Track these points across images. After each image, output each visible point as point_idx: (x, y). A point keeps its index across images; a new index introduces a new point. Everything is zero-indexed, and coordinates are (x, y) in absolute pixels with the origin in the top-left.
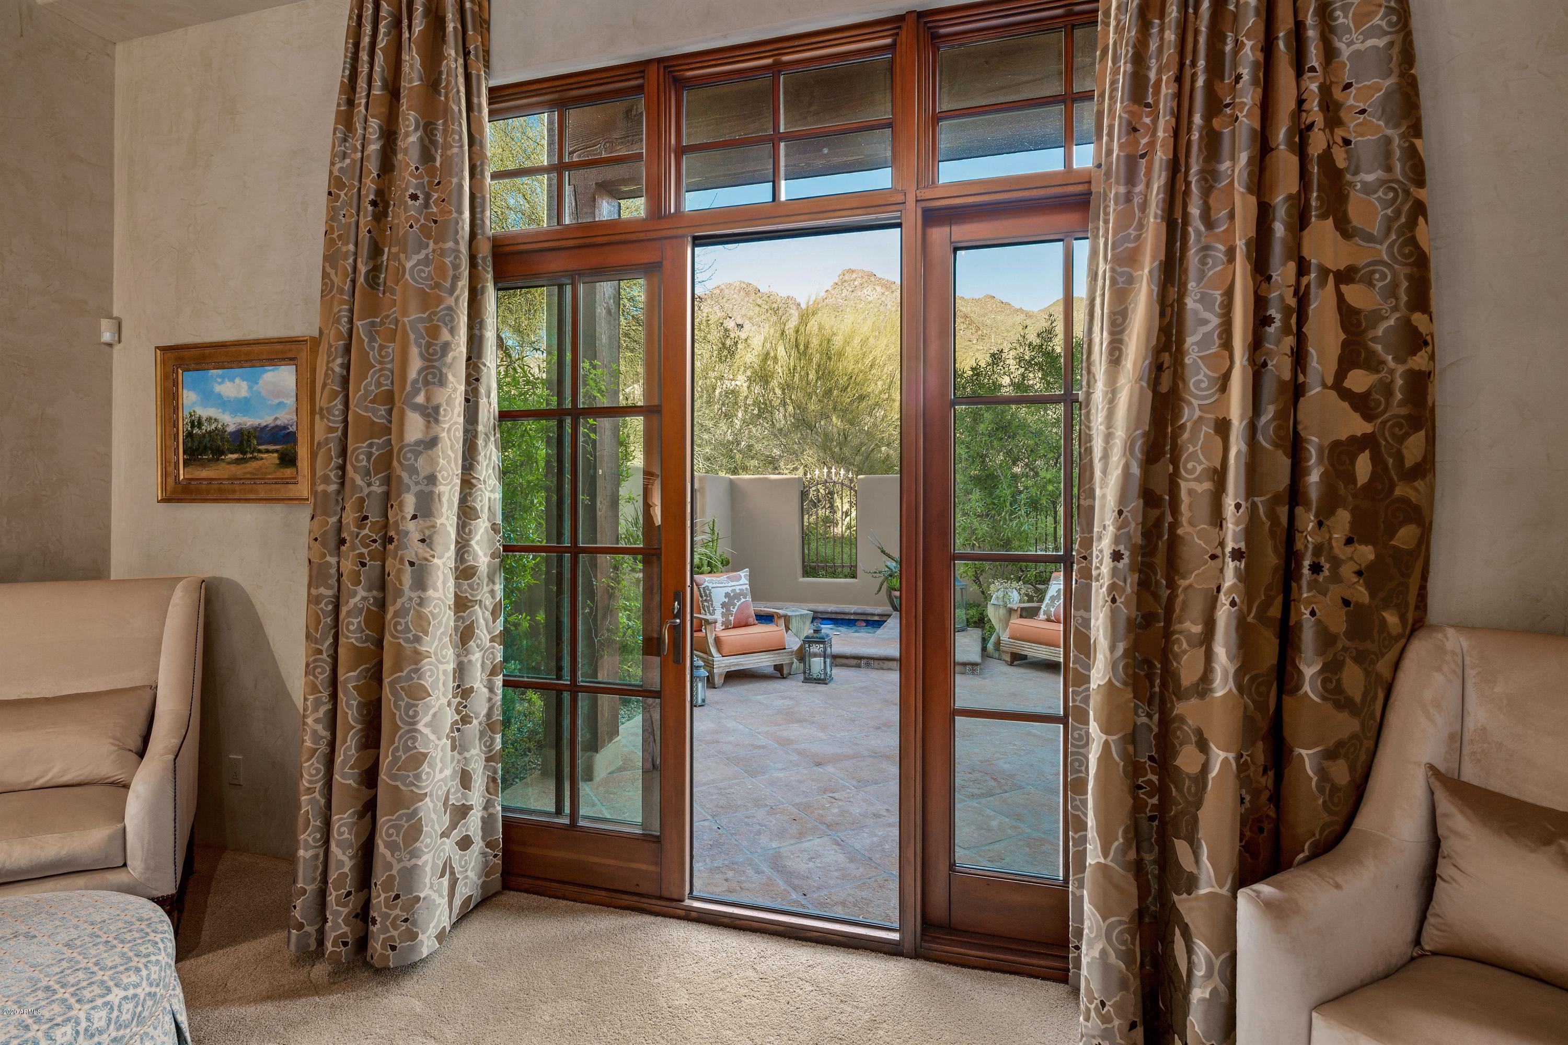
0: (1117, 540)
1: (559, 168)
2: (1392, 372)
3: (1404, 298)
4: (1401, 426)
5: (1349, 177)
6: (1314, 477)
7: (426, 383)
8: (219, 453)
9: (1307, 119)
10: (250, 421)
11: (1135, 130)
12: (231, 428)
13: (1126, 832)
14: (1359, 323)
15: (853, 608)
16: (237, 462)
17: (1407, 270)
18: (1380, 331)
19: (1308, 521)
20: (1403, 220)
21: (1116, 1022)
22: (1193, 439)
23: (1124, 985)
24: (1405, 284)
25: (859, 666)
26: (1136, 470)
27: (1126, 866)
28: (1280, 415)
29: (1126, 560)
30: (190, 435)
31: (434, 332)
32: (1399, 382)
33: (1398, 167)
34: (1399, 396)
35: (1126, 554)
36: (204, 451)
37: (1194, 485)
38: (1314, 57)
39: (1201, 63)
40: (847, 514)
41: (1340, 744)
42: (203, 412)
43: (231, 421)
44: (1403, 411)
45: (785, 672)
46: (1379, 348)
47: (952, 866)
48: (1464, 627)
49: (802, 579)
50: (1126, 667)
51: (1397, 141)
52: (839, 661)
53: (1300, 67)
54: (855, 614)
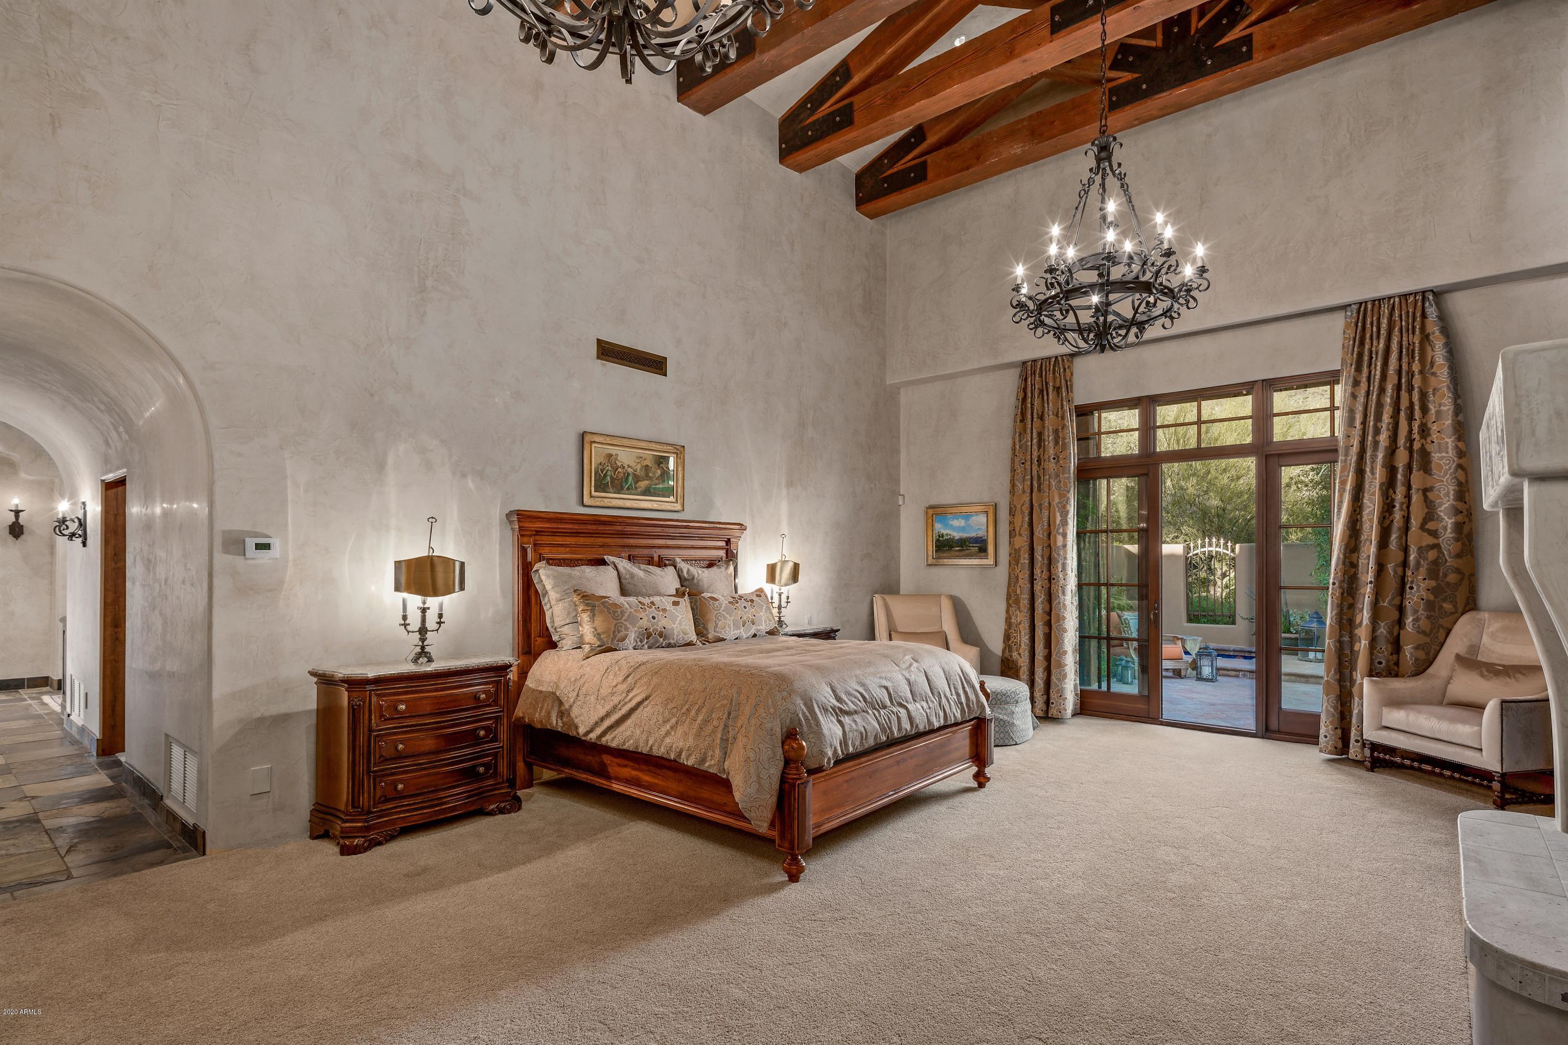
0: (1334, 579)
1: (1100, 433)
2: (1447, 522)
3: (1452, 497)
4: (1450, 541)
5: (1433, 454)
6: (1412, 557)
7: (1063, 525)
8: (951, 547)
9: (1414, 437)
10: (965, 535)
11: (1349, 436)
12: (957, 538)
13: (1335, 669)
14: (1435, 505)
15: (1232, 647)
16: (960, 550)
17: (1453, 488)
18: (1442, 508)
19: (1409, 573)
20: (1452, 470)
21: (1330, 727)
22: (1364, 546)
23: (1333, 715)
24: (1452, 492)
25: (1237, 676)
26: (1342, 556)
27: (1336, 680)
28: (1400, 538)
29: (1337, 585)
30: (938, 540)
31: (1064, 507)
32: (1449, 526)
33: (1450, 452)
34: (1449, 530)
35: (1337, 583)
36: (945, 546)
37: (1363, 561)
38: (1417, 414)
39: (1372, 418)
40: (1224, 575)
41: (1419, 645)
42: (944, 532)
43: (957, 535)
44: (1451, 536)
45: (1183, 674)
46: (1442, 514)
47: (1280, 708)
48: (1490, 611)
49: (1186, 624)
50: (1336, 618)
51: (1450, 443)
52: (1221, 672)
53: (1411, 418)
54: (1234, 651)
